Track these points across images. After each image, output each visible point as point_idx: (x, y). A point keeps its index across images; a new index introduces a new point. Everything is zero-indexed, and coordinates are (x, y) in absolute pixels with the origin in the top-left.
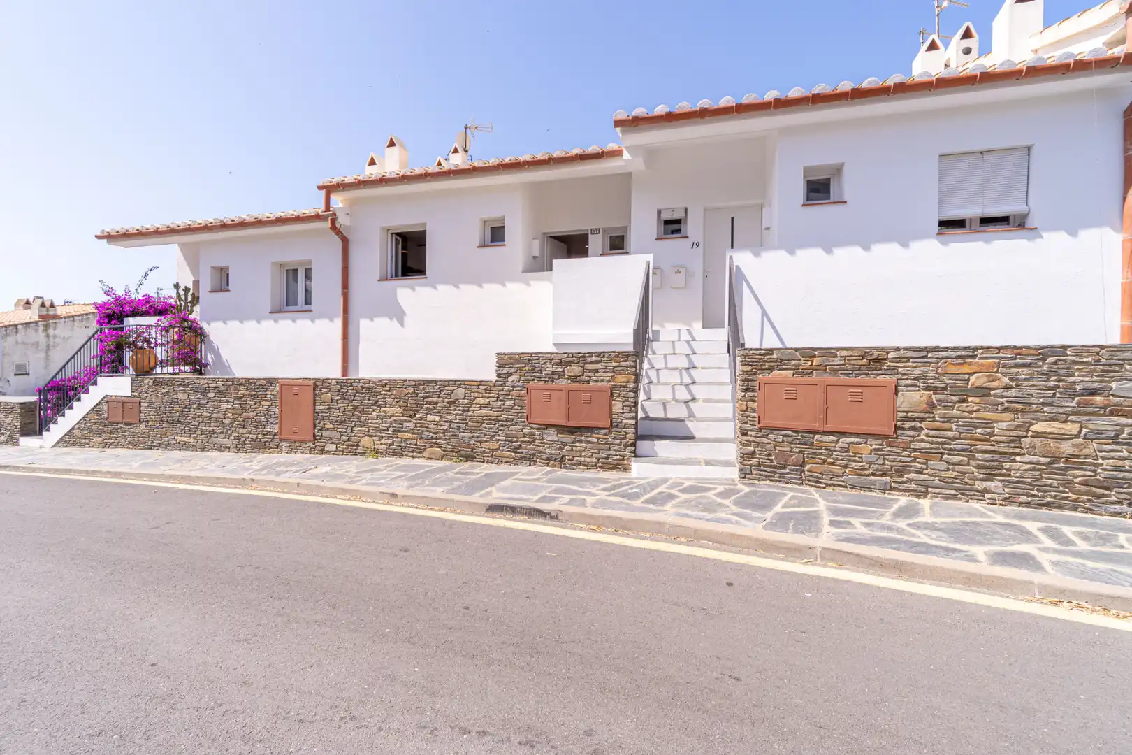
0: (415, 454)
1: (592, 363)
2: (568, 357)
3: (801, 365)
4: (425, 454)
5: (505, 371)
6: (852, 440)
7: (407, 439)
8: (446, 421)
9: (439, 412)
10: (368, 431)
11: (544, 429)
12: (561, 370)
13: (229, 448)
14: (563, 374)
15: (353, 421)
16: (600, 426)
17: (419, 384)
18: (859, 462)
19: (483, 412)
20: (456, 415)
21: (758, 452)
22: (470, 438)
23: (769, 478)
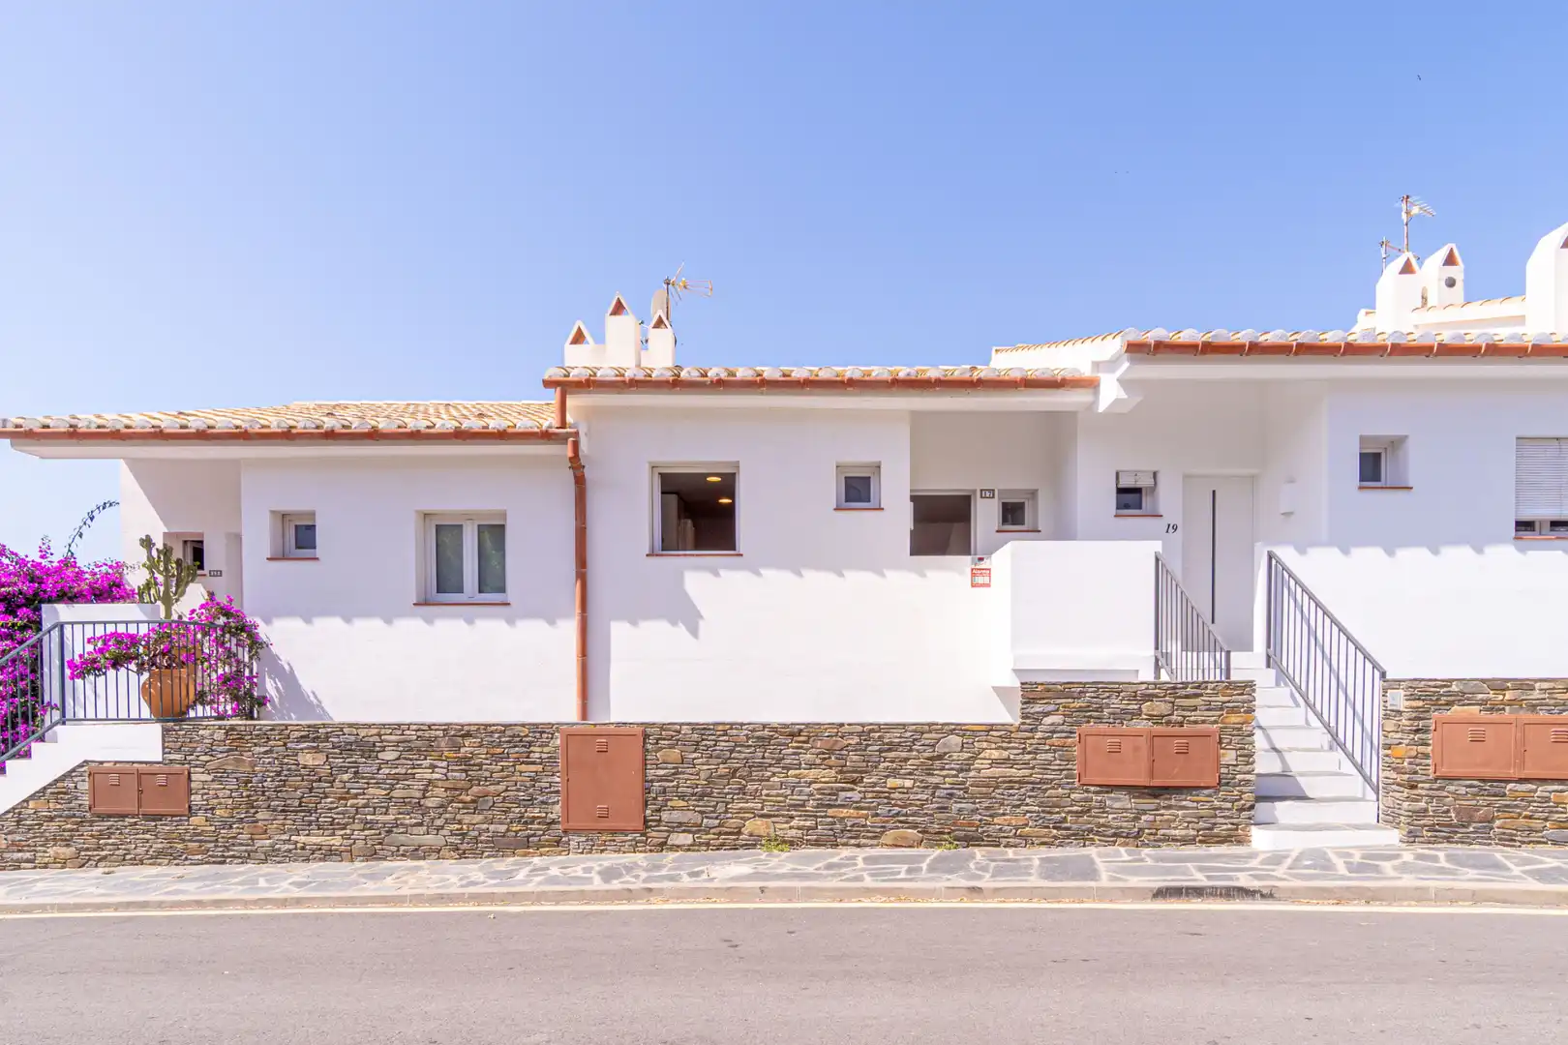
0: (863, 841)
1: (1187, 697)
2: (1147, 689)
3: (1490, 700)
4: (885, 839)
5: (1038, 708)
6: (1556, 787)
7: (843, 818)
8: (926, 787)
9: (910, 774)
10: (762, 809)
11: (1107, 792)
12: (1136, 707)
13: (439, 852)
14: (1139, 713)
15: (728, 793)
16: (1202, 785)
17: (872, 731)
18: (1562, 813)
19: (996, 771)
20: (945, 777)
21: (1430, 809)
22: (972, 811)
23: (1448, 839)
